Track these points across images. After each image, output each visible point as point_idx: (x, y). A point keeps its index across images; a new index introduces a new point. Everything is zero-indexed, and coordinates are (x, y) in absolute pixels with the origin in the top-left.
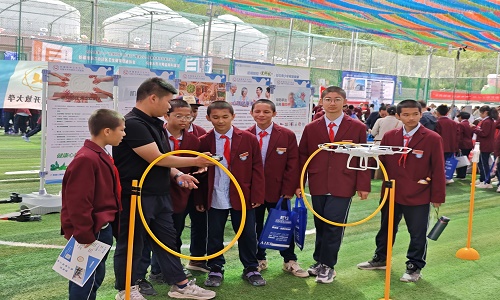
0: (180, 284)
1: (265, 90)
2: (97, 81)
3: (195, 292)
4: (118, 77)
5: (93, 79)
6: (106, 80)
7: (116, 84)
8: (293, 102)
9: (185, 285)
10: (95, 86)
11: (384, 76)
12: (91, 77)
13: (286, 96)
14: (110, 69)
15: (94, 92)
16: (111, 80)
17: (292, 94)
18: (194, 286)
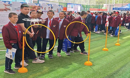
0: (35, 59)
1: (51, 8)
2: (6, 6)
3: (39, 61)
4: (11, 4)
5: (5, 5)
6: (8, 5)
7: (11, 6)
8: (58, 11)
9: (36, 60)
10: (5, 7)
11: (78, 4)
12: (4, 4)
13: (56, 10)
14: (9, 2)
15: (5, 9)
16: (10, 5)
17: (58, 9)
18: (39, 60)
